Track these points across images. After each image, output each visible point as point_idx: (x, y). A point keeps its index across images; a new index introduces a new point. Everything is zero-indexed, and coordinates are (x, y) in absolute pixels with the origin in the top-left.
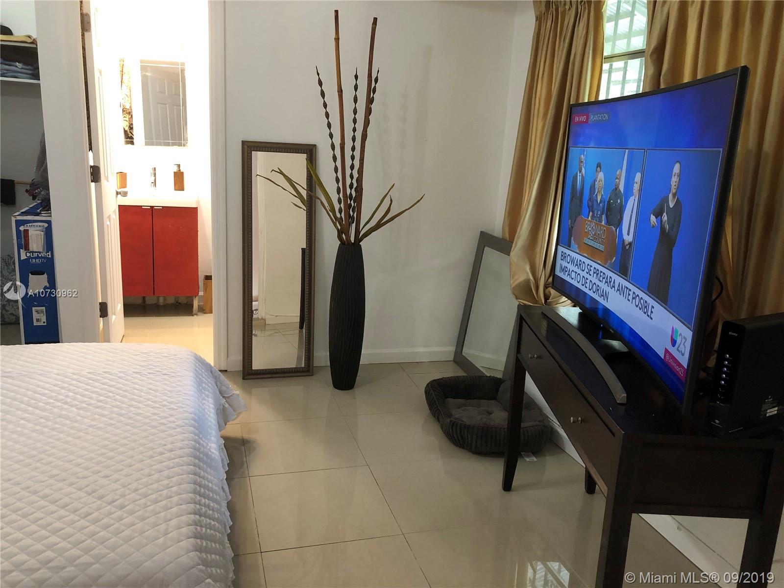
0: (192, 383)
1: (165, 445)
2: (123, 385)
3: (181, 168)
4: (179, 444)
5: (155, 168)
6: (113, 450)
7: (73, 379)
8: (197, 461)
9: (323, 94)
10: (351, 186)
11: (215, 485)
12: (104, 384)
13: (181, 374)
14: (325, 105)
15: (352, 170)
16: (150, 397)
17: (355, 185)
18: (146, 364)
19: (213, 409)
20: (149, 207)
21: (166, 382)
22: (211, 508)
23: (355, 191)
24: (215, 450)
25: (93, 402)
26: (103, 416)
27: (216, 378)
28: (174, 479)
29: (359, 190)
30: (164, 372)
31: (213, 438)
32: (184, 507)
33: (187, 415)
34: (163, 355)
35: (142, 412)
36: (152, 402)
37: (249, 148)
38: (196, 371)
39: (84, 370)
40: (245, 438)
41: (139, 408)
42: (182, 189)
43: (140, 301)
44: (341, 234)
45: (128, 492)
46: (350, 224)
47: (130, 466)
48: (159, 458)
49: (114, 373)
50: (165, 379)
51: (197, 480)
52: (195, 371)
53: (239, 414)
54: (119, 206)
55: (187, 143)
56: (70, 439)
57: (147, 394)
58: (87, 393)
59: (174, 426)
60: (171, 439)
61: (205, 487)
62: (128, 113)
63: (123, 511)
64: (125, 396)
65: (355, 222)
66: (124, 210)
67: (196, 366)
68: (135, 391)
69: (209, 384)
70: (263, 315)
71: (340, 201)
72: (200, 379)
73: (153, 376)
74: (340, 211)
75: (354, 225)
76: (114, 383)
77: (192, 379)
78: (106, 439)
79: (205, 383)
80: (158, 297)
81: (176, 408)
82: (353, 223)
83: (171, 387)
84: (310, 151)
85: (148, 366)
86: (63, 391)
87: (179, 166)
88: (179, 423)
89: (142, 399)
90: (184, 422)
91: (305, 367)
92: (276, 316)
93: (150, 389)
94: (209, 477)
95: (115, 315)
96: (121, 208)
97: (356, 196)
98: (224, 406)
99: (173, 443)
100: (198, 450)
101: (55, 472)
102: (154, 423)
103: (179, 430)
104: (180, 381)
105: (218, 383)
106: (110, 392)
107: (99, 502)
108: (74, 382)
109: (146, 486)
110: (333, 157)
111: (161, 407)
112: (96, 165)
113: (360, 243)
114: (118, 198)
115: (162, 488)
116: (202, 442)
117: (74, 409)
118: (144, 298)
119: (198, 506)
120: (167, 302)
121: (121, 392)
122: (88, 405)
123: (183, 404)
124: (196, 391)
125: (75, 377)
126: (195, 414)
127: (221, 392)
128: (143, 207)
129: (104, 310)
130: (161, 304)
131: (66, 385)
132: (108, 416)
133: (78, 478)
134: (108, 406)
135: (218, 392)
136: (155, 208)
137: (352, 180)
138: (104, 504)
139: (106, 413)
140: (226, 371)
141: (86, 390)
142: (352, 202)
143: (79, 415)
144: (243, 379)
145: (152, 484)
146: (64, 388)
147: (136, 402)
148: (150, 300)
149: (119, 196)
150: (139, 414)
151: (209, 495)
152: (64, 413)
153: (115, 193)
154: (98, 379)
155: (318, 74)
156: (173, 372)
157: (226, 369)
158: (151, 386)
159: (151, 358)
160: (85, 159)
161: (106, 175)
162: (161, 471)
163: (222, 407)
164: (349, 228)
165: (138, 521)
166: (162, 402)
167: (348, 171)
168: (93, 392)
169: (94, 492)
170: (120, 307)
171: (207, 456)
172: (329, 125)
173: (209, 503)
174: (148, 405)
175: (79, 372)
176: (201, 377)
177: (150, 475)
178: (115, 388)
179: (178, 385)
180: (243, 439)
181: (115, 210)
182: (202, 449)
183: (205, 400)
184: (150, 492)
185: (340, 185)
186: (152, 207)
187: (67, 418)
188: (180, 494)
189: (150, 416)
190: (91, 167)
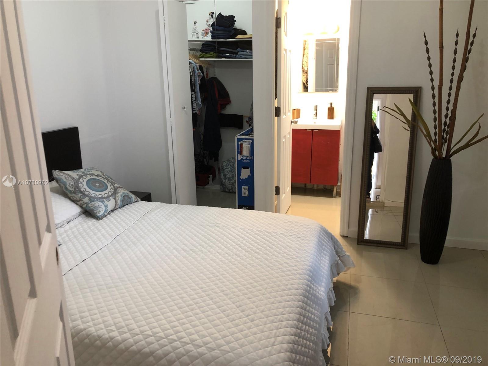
0: (314, 245)
1: (287, 285)
2: (273, 241)
3: (332, 105)
4: (296, 286)
5: (317, 106)
6: (257, 282)
7: (248, 233)
8: (306, 299)
9: (428, 51)
10: (446, 116)
11: (317, 317)
12: (263, 238)
13: (308, 239)
14: (429, 59)
15: (448, 104)
16: (286, 251)
17: (450, 115)
18: (289, 229)
19: (328, 264)
20: (311, 130)
21: (298, 243)
22: (309, 333)
23: (449, 119)
24: (323, 292)
25: (254, 248)
26: (258, 259)
27: (334, 243)
28: (288, 309)
29: (453, 119)
30: (299, 236)
31: (323, 284)
32: (289, 329)
33: (306, 267)
34: (301, 224)
35: (279, 260)
36: (287, 254)
37: (372, 92)
38: (320, 237)
39: (255, 228)
40: (351, 284)
41: (278, 257)
42: (332, 118)
43: (303, 186)
44: (434, 151)
45: (258, 311)
46: (442, 144)
47: (263, 295)
48: (281, 293)
49: (270, 232)
50: (298, 241)
51: (302, 312)
52: (318, 238)
53: (349, 269)
54: (292, 129)
55: (337, 89)
56: (237, 269)
57: (285, 248)
58: (252, 242)
59: (296, 273)
60: (291, 281)
61: (308, 318)
62: (305, 72)
63: (253, 323)
64: (272, 248)
65: (447, 142)
66: (296, 132)
67: (320, 234)
68: (279, 245)
69: (329, 247)
70: (383, 199)
71: (435, 127)
72: (321, 243)
73: (291, 238)
74: (435, 134)
75: (446, 144)
76: (268, 239)
77: (316, 243)
78: (255, 274)
79: (325, 246)
80: (314, 185)
81: (300, 261)
82: (446, 143)
83: (301, 246)
84: (416, 92)
85: (290, 230)
86: (241, 239)
87: (331, 104)
88: (300, 271)
89: (281, 251)
90: (302, 272)
91: (401, 243)
92: (392, 201)
93: (287, 246)
94: (314, 311)
95: (285, 194)
96: (294, 130)
97: (449, 123)
98: (338, 262)
99: (292, 284)
100: (309, 292)
101: (224, 288)
102: (284, 269)
103: (298, 276)
104: (306, 243)
105: (336, 246)
106: (265, 244)
107: (241, 314)
108: (248, 235)
109: (269, 310)
110: (432, 95)
111: (291, 259)
112: (278, 106)
113: (450, 158)
114: (292, 125)
115: (278, 314)
116: (312, 286)
117: (243, 251)
118: (305, 184)
119: (299, 331)
120: (319, 188)
121: (270, 245)
122: (252, 250)
123: (305, 259)
124: (316, 251)
125: (249, 231)
126: (311, 267)
127: (337, 252)
128: (307, 130)
129: (277, 191)
130: (315, 189)
131: (243, 236)
132: (260, 259)
133: (234, 295)
134: (261, 253)
135: (334, 253)
136: (314, 130)
137: (447, 111)
138: (244, 316)
139: (259, 257)
140: (347, 237)
141: (253, 240)
142: (446, 128)
143: (245, 255)
144: (357, 244)
145: (273, 309)
146: (241, 237)
147: (277, 253)
148: (309, 186)
149: (293, 124)
150: (277, 261)
151: (311, 323)
152: (238, 252)
153: (290, 122)
154: (260, 235)
155: (425, 37)
156: (304, 237)
157: (347, 236)
158: (288, 244)
159: (294, 226)
160: (272, 103)
161: (285, 112)
162: (280, 302)
163: (336, 262)
164: (442, 146)
165: (259, 332)
166: (292, 255)
167: (444, 105)
168: (256, 243)
169: (240, 306)
170: (289, 189)
171: (315, 296)
172: (431, 73)
173: (309, 329)
174: (284, 256)
175: (251, 229)
176: (323, 241)
177: (273, 303)
178: (269, 242)
179: (305, 246)
180: (350, 285)
181: (289, 132)
182: (312, 291)
183: (323, 257)
184: (270, 314)
185: (437, 115)
186: (313, 130)
187: (239, 256)
188: (289, 320)
189: (283, 264)
190: (276, 108)
